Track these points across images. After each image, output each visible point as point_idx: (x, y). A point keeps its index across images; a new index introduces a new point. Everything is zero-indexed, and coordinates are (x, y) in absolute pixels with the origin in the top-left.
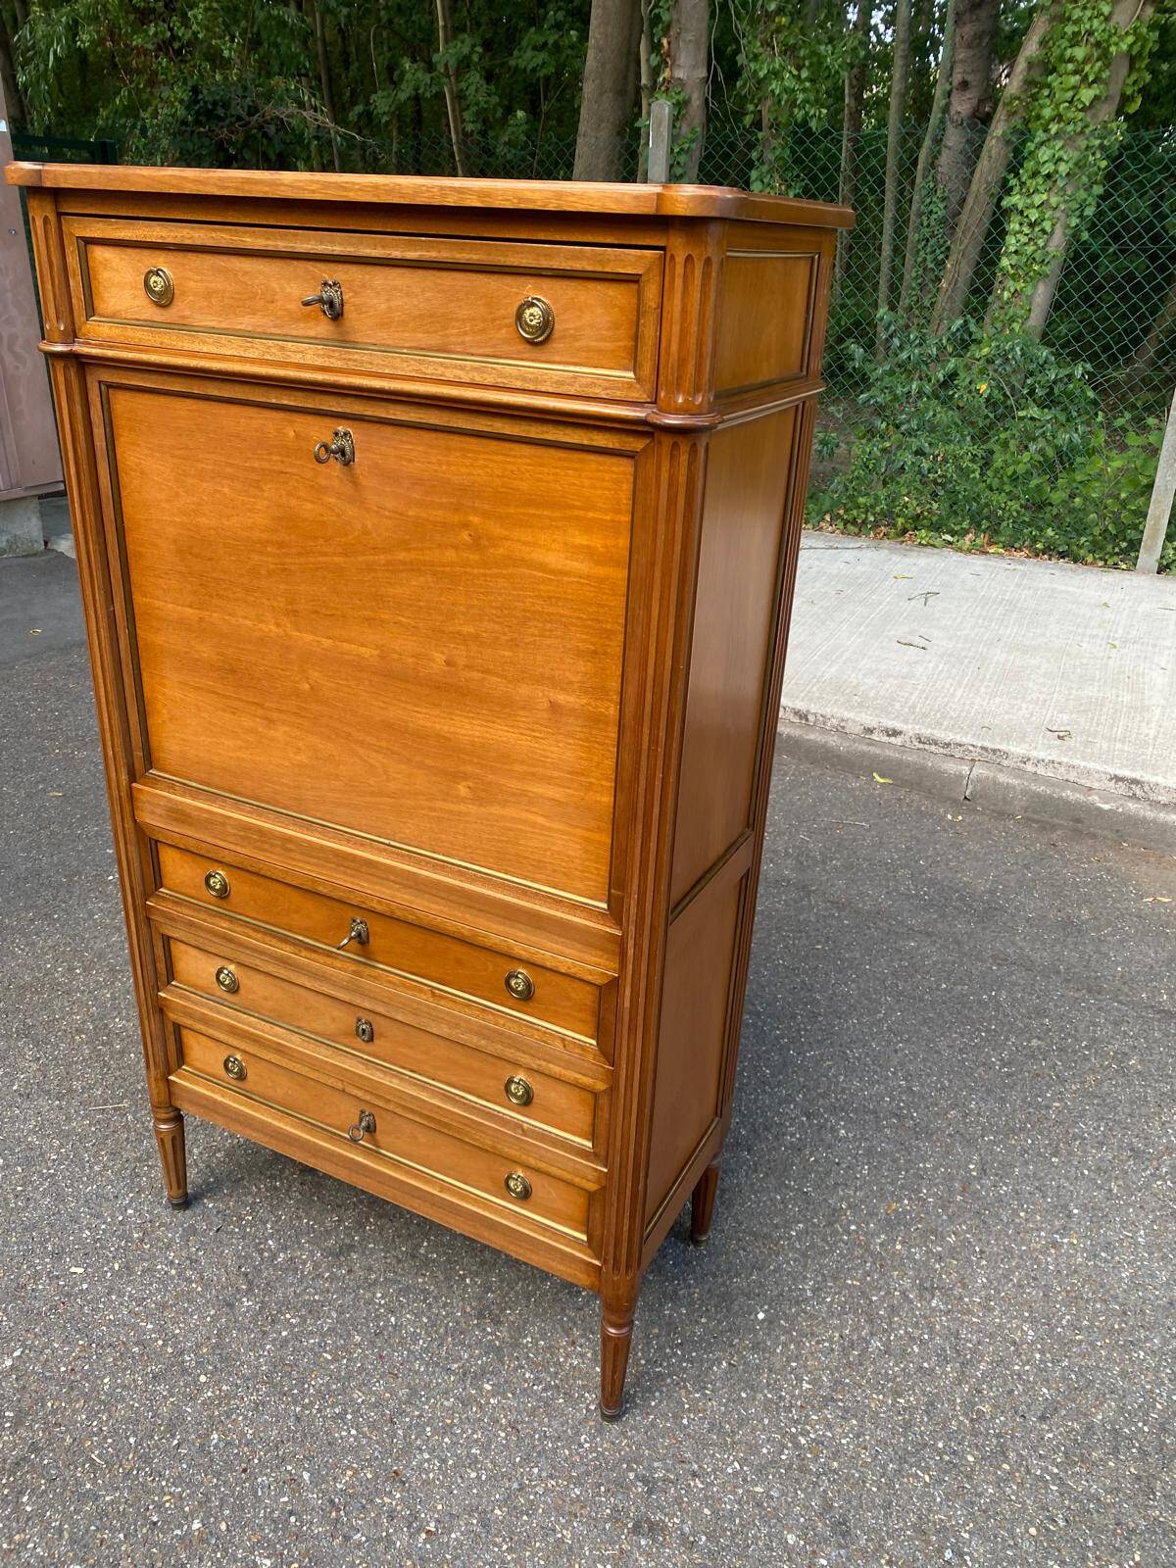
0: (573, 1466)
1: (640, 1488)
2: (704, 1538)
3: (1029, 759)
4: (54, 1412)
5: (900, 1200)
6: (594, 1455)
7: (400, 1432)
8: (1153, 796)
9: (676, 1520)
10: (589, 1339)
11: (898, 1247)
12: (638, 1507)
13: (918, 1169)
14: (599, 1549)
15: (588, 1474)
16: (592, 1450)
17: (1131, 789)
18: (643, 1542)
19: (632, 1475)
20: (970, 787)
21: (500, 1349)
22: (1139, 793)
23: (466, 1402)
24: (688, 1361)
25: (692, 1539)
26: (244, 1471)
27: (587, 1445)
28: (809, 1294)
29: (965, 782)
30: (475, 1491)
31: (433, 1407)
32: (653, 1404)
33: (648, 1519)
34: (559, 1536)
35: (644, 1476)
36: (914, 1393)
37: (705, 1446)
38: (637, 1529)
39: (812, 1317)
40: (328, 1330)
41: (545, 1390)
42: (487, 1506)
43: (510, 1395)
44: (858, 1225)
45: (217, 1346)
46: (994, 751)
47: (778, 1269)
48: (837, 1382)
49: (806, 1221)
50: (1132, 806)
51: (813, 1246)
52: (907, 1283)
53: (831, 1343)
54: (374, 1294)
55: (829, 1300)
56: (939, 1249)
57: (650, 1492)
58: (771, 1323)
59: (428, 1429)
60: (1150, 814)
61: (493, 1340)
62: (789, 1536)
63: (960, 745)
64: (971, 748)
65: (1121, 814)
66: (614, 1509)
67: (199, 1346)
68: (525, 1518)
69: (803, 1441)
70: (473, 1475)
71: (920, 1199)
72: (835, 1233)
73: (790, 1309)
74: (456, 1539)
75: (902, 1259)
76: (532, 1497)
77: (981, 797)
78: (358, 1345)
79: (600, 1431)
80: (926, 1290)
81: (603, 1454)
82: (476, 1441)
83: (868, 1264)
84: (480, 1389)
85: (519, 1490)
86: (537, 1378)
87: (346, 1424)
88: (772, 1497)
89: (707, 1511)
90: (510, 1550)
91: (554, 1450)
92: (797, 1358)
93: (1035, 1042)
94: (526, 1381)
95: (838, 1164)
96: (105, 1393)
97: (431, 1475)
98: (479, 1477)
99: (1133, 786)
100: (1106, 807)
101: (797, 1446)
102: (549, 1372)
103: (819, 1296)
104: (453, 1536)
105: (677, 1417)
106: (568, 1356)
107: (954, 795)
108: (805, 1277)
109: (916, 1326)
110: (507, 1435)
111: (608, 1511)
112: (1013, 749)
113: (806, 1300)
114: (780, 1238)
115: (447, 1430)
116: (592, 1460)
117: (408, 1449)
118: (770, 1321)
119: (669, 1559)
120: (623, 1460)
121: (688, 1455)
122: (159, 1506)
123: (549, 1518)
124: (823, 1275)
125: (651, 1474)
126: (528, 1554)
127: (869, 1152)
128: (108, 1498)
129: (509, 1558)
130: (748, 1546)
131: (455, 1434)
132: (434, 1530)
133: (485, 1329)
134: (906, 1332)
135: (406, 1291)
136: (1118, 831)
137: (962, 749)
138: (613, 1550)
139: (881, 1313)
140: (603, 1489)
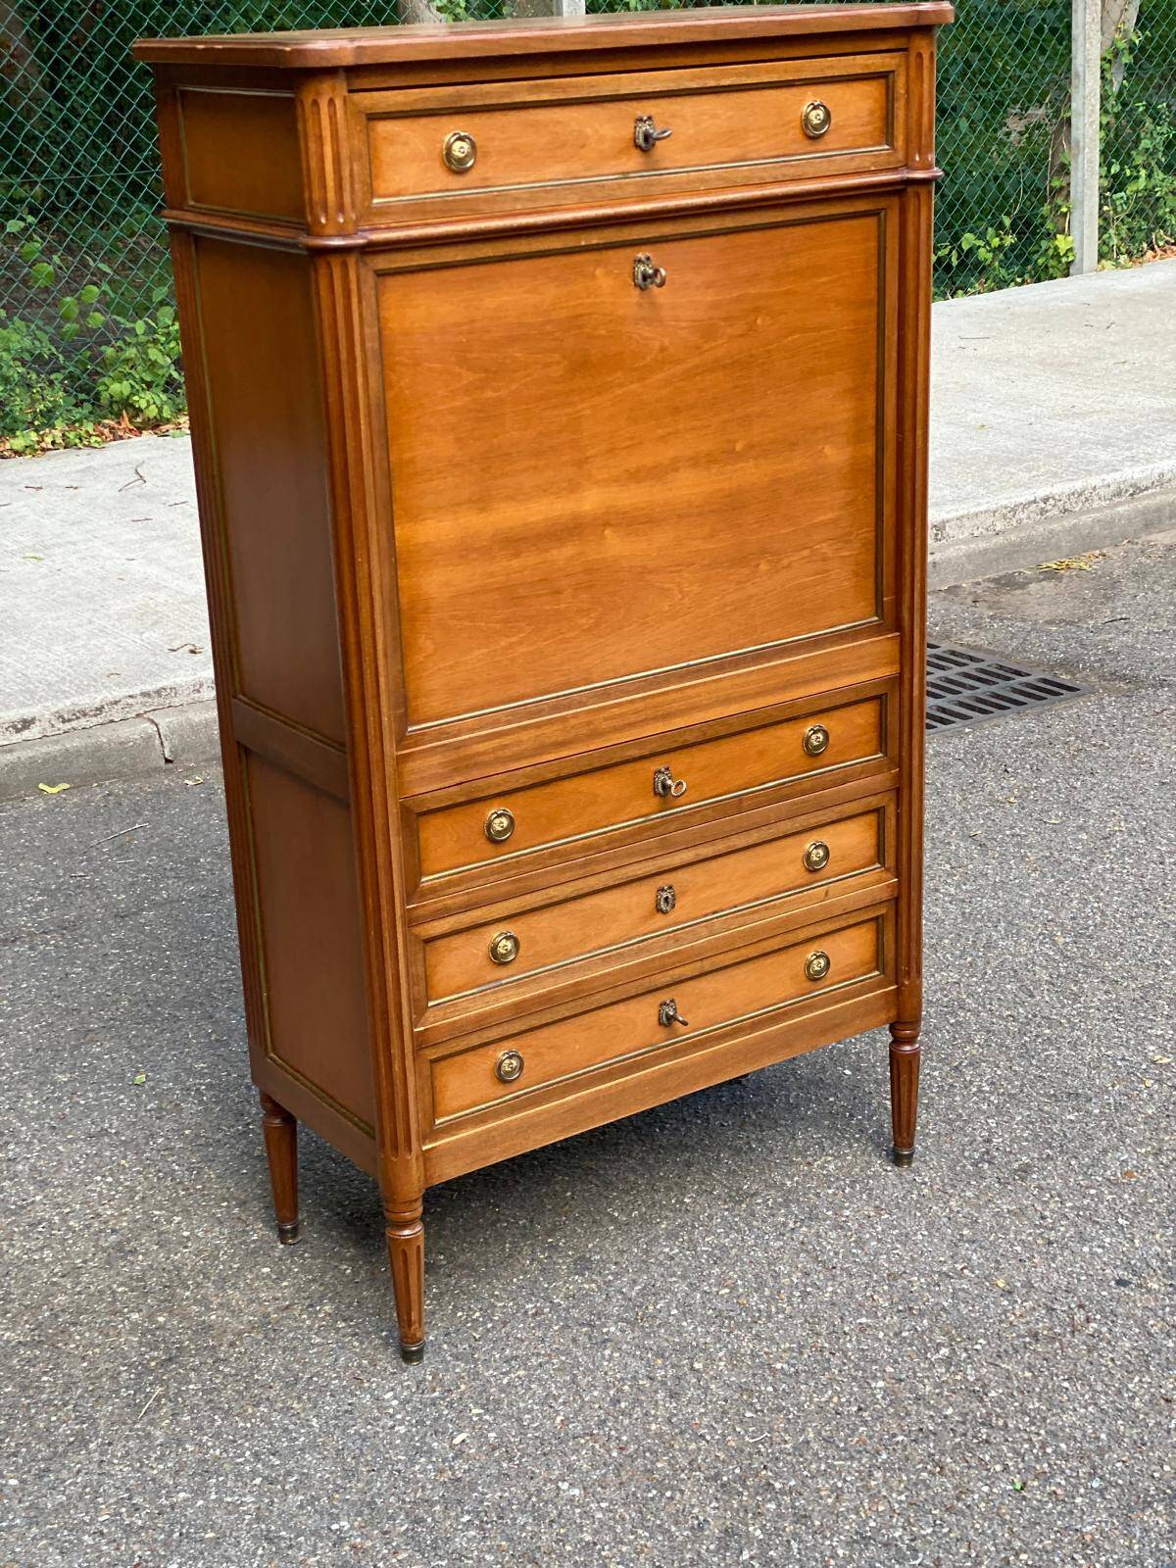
1: (986, 1166)
2: (1047, 1151)
3: (201, 685)
4: (672, 1464)
6: (938, 1179)
9: (1023, 1158)
10: (811, 1155)
12: (1001, 1172)
15: (954, 1187)
16: (932, 1179)
18: (1035, 1177)
19: (969, 1167)
20: (166, 744)
21: (788, 1200)
25: (1045, 1156)
26: (833, 1354)
27: (926, 1180)
29: (157, 742)
33: (1014, 1170)
35: (973, 1162)
37: (963, 1130)
40: (688, 1288)
41: (852, 1187)
42: (955, 1237)
43: (846, 1205)
45: (658, 1354)
46: (158, 692)
57: (990, 1163)
59: (854, 1251)
61: (775, 1201)
63: (116, 703)
64: (130, 701)
66: (997, 1182)
67: (649, 1365)
69: (987, 1089)
70: (919, 1237)
73: (850, 1058)
77: (183, 750)
78: (723, 1273)
79: (916, 1171)
81: (939, 1175)
82: (883, 1231)
106: (822, 1169)
107: (153, 764)
112: (178, 681)
119: (1055, 1169)
120: (951, 1168)
125: (974, 1159)
133: (757, 1203)
137: (120, 706)
138: (1033, 1191)
140: (973, 1183)
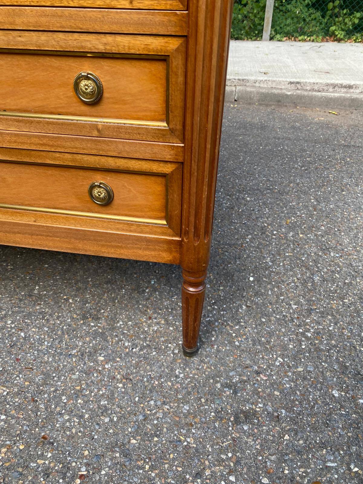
0: (177, 391)
1: (228, 392)
2: (283, 411)
3: (257, 81)
5: (289, 218)
6: (189, 380)
7: (42, 406)
8: (305, 88)
9: (260, 405)
10: (159, 314)
11: (301, 236)
12: (231, 405)
13: (290, 205)
14: (218, 443)
15: (189, 393)
16: (186, 377)
17: (296, 86)
18: (246, 428)
19: (219, 385)
20: (236, 95)
21: (103, 334)
22: (299, 87)
23: (88, 373)
24: (223, 310)
25: (276, 414)
27: (182, 375)
28: (270, 264)
29: (234, 93)
30: (111, 431)
31: (65, 382)
32: (213, 339)
33: (242, 410)
34: (185, 443)
35: (226, 384)
36: (350, 296)
37: (256, 354)
38: (237, 421)
39: (278, 273)
41: (141, 350)
42: (124, 440)
43: (118, 359)
44: (277, 231)
46: (243, 80)
47: (249, 256)
48: (309, 301)
49: (251, 234)
50: (299, 92)
51: (260, 244)
52: (314, 249)
53: (295, 283)
54: (6, 323)
55: (281, 264)
56: (320, 233)
57: (235, 392)
58: (258, 281)
59: (64, 398)
60: (306, 93)
61: (97, 330)
62: (334, 392)
63: (230, 80)
64: (234, 80)
65: (295, 95)
66: (217, 412)
68: (156, 439)
69: (309, 335)
70: (107, 420)
71: (298, 216)
72: (267, 236)
73: (265, 272)
74: (106, 475)
75: (305, 240)
76: (155, 422)
77: (241, 98)
79: (186, 364)
80: (326, 250)
81: (194, 378)
82: (103, 395)
83: (292, 245)
84: (96, 361)
85: (144, 420)
86: (134, 344)
88: (310, 372)
89: (277, 393)
90: (152, 468)
91: (161, 385)
92: (282, 294)
93: (308, 159)
94: (126, 348)
95: (253, 210)
97: (74, 431)
98: (111, 420)
99: (297, 85)
100: (289, 93)
101: (308, 338)
102: (140, 339)
103: (276, 264)
104: (103, 472)
105: (231, 343)
106: (149, 326)
107: (231, 100)
108: (264, 257)
109: (330, 265)
110: (124, 385)
111: (213, 414)
112: (250, 78)
113: (270, 267)
114: (242, 244)
115: (78, 394)
116: (188, 384)
117: (51, 417)
118: (258, 280)
119: (268, 433)
120: (208, 378)
121: (248, 362)
123: (173, 432)
124: (272, 254)
125: (231, 381)
126: (166, 466)
127: (264, 203)
129: (153, 475)
130: (313, 407)
131: (86, 396)
132: (85, 473)
133: (89, 325)
134: (328, 270)
135: (29, 315)
136: (294, 103)
137: (231, 81)
138: (227, 441)
139: (311, 264)
140: (203, 400)
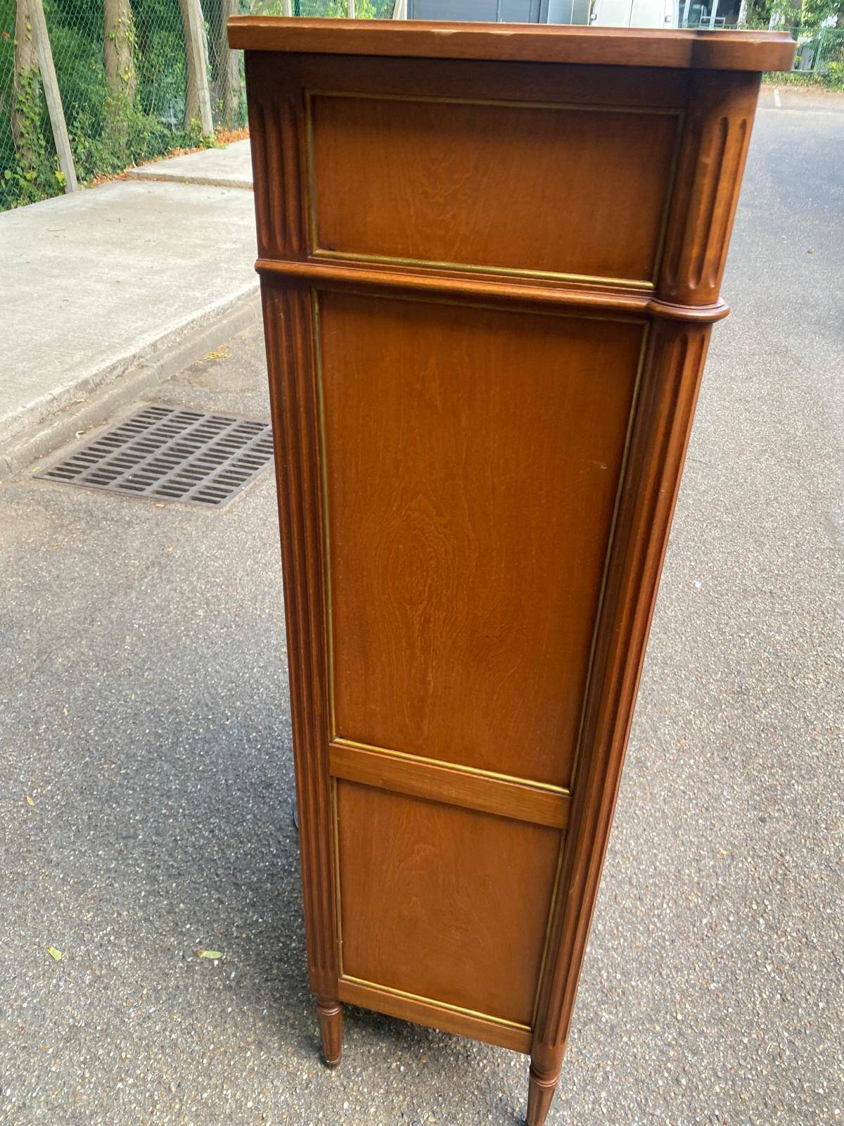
4: (760, 1116)
7: (651, 881)
26: (722, 958)
40: (602, 949)
45: (651, 1021)
59: (641, 868)
67: (656, 1034)
78: (604, 926)
87: (661, 913)
96: (726, 1084)
122: (771, 998)
128: (786, 1034)
